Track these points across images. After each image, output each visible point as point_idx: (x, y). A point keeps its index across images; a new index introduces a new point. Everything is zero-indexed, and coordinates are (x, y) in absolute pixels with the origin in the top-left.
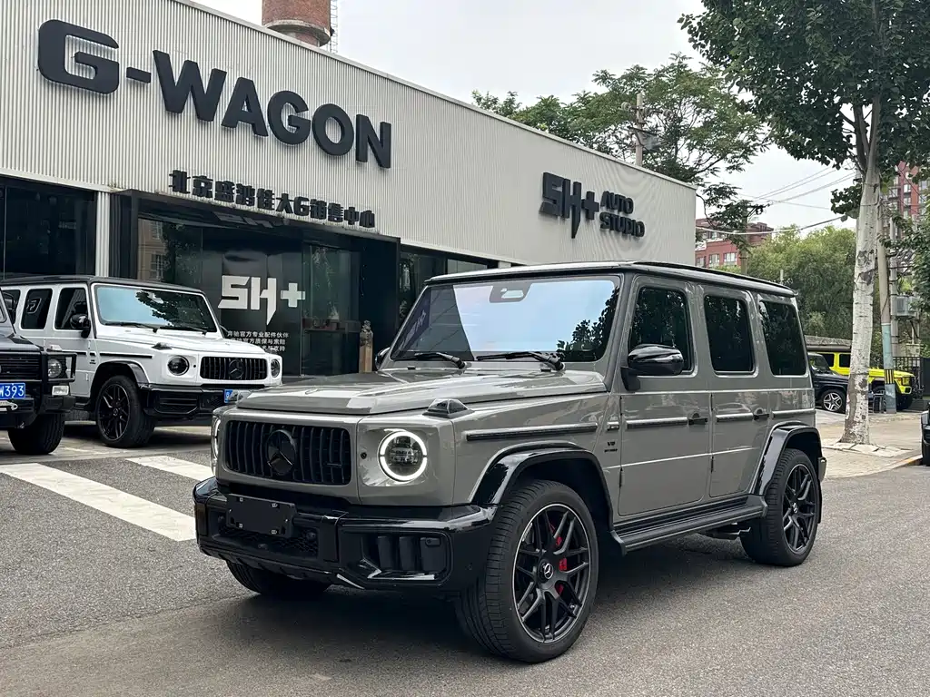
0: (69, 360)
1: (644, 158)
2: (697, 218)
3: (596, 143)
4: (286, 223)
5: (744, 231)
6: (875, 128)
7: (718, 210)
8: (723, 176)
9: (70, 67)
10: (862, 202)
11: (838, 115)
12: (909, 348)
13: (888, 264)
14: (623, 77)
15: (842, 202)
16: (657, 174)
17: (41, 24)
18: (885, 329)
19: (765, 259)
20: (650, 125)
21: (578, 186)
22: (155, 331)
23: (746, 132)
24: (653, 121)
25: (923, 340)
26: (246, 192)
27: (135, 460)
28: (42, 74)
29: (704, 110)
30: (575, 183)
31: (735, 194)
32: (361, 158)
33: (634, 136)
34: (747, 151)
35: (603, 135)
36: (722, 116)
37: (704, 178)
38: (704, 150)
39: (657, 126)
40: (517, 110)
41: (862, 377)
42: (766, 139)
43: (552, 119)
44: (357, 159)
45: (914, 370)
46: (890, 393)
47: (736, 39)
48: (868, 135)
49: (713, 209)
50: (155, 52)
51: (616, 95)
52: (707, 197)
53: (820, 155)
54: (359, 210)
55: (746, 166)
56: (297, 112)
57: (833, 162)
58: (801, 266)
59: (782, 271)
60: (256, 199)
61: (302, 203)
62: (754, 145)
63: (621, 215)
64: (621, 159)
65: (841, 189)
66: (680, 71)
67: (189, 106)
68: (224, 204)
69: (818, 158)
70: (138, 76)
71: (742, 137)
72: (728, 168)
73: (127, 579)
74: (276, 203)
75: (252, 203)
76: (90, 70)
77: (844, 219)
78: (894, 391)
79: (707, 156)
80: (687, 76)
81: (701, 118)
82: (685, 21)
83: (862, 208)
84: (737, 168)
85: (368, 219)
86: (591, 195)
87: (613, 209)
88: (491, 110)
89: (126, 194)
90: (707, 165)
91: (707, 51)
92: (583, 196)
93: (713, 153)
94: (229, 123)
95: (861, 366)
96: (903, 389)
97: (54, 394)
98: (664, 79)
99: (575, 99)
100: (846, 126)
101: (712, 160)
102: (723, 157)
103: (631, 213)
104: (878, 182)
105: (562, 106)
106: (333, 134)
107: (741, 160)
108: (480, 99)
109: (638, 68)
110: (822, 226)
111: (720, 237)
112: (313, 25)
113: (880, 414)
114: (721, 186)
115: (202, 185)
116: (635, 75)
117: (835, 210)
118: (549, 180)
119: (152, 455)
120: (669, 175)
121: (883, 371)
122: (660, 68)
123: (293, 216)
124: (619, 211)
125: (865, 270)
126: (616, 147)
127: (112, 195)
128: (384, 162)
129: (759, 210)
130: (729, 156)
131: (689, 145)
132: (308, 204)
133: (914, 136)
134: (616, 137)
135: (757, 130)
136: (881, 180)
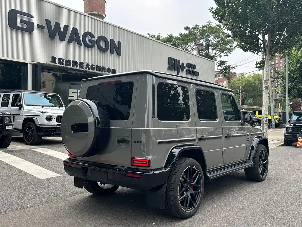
0: (12, 117)
1: (199, 53)
2: (215, 71)
3: (184, 48)
4: (88, 73)
5: (229, 74)
6: (269, 42)
7: (221, 68)
8: (223, 58)
9: (18, 24)
10: (265, 65)
11: (257, 38)
12: (278, 109)
13: (272, 84)
14: (192, 28)
15: (259, 65)
16: (203, 57)
17: (9, 10)
18: (271, 104)
19: (235, 83)
20: (201, 43)
21: (179, 61)
22: (43, 107)
23: (229, 45)
24: (202, 41)
25: (282, 107)
26: (75, 63)
27: (34, 150)
28: (10, 26)
29: (217, 38)
30: (178, 60)
31: (226, 63)
32: (112, 52)
33: (196, 46)
34: (230, 50)
35: (186, 46)
36: (222, 39)
37: (217, 58)
38: (217, 50)
39: (203, 43)
40: (161, 38)
41: (266, 119)
42: (235, 47)
43: (171, 41)
44: (111, 53)
45: (280, 116)
46: (273, 123)
47: (226, 15)
48: (267, 44)
49: (220, 68)
50: (46, 20)
51: (190, 34)
52: (218, 64)
53: (252, 51)
54: (111, 68)
55: (229, 55)
56: (91, 38)
57: (256, 52)
58: (246, 85)
59: (240, 86)
60: (78, 65)
61: (93, 66)
62: (232, 48)
63: (192, 70)
64: (192, 53)
65: (258, 61)
66: (210, 26)
67: (57, 36)
68: (68, 67)
69: (251, 52)
70: (41, 27)
71: (228, 46)
72: (224, 56)
73: (20, 194)
74: (85, 67)
75: (77, 67)
76: (25, 25)
77: (259, 70)
78: (274, 122)
79: (218, 52)
80: (212, 28)
81: (216, 40)
82: (211, 10)
83: (265, 67)
84: (227, 55)
85: (114, 71)
86: (183, 64)
87: (190, 68)
88: (153, 38)
89: (37, 64)
90: (218, 54)
91: (217, 19)
92: (181, 64)
93: (220, 51)
94: (70, 41)
95: (265, 115)
96: (277, 121)
97: (7, 128)
98: (205, 29)
99: (178, 35)
100: (260, 41)
101: (219, 53)
102: (223, 52)
103: (195, 69)
104: (270, 59)
105: (174, 37)
106: (103, 45)
107: (228, 53)
108: (150, 35)
109: (197, 25)
110: (252, 73)
111: (222, 77)
112: (100, 14)
113: (270, 129)
114: (222, 61)
115: (61, 61)
116: (196, 27)
117: (257, 67)
118: (170, 59)
119: (40, 148)
120: (207, 58)
121: (271, 116)
122: (203, 25)
123: (90, 71)
124: (192, 68)
125: (266, 86)
126: (191, 49)
127: (33, 64)
128: (119, 54)
129: (234, 68)
130: (224, 52)
131: (212, 49)
132: (95, 67)
133: (281, 44)
134: (191, 46)
135: (233, 44)
136: (271, 58)
